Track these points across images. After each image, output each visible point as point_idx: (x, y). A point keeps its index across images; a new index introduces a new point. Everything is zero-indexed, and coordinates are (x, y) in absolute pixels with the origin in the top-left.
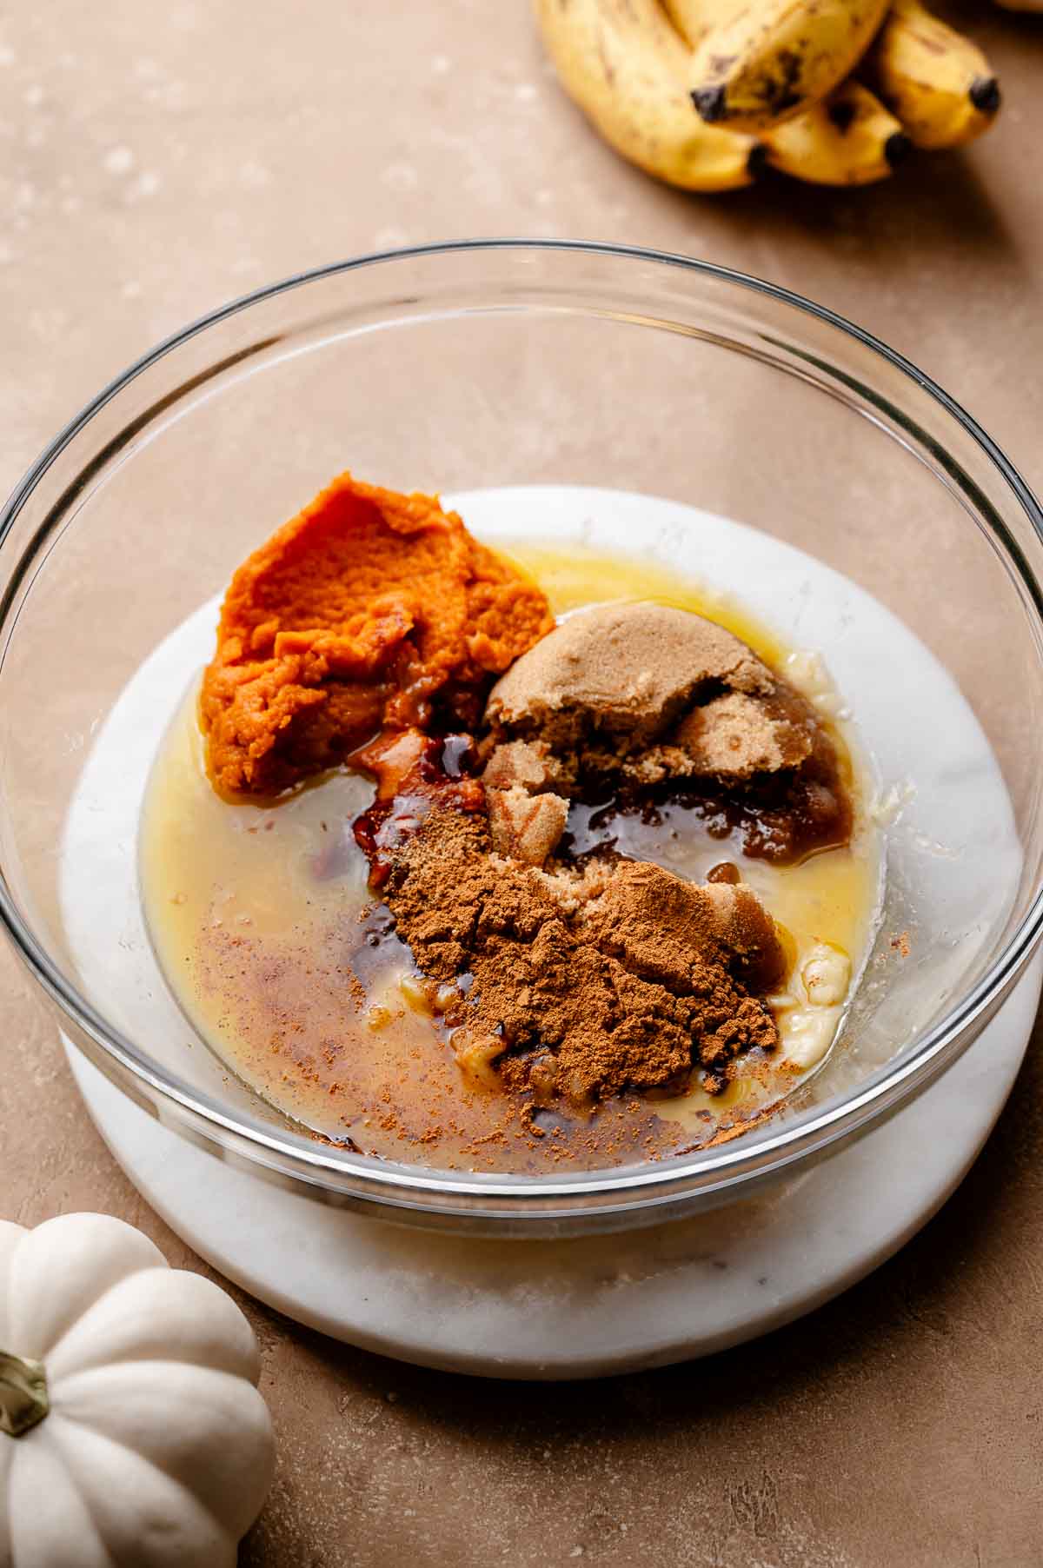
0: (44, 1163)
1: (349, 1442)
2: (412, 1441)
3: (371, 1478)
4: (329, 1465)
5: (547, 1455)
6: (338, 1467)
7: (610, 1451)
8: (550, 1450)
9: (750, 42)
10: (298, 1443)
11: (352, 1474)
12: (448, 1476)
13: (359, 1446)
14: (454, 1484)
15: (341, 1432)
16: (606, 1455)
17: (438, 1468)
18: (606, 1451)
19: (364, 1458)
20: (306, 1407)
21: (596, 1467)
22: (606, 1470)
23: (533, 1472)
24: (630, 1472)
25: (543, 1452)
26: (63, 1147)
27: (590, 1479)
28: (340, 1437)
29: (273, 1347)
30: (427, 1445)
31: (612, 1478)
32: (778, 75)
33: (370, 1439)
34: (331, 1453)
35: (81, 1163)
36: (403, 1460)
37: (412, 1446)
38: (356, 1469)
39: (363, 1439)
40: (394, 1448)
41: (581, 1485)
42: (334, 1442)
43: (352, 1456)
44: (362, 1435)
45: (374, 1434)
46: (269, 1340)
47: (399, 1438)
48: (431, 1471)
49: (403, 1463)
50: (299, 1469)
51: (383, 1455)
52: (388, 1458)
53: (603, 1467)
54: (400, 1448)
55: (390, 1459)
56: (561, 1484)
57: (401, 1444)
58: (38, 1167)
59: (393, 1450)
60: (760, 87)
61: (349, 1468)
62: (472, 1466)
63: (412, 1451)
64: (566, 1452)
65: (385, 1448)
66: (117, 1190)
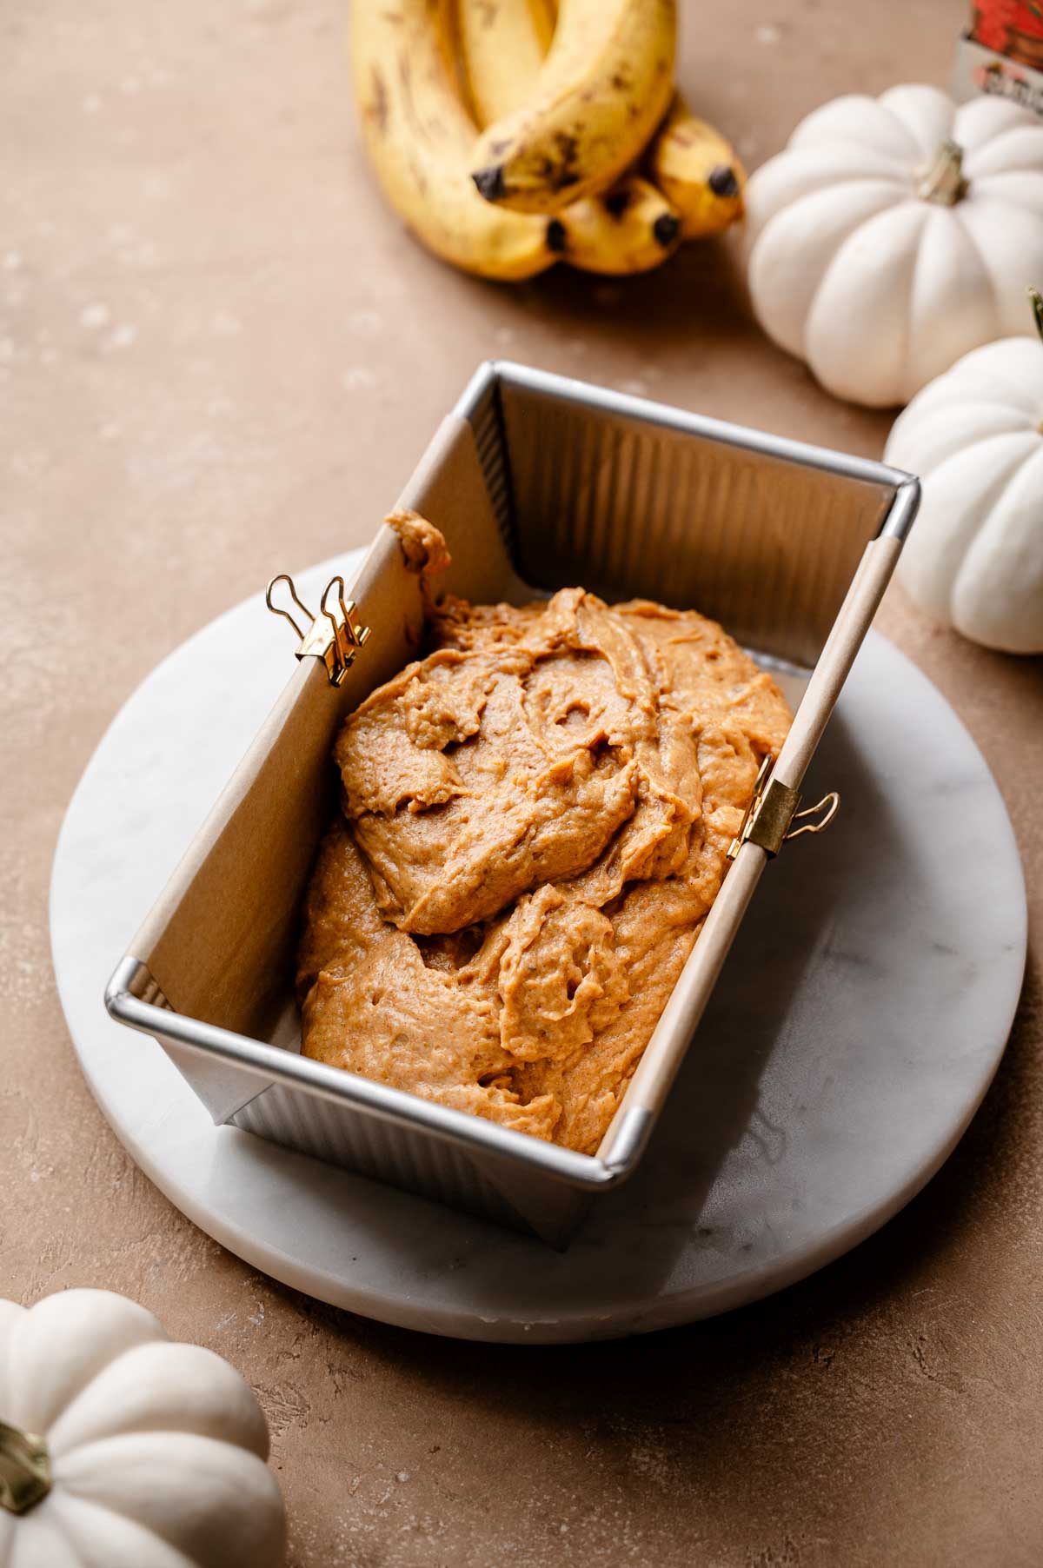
0: (42, 1258)
1: (361, 1524)
2: (425, 1520)
3: (384, 1558)
4: (341, 1548)
5: (564, 1529)
6: (351, 1550)
7: (628, 1522)
8: (567, 1524)
9: (526, 126)
10: (309, 1527)
11: (365, 1556)
12: (465, 1553)
13: (372, 1528)
14: (470, 1562)
15: (352, 1514)
16: (624, 1528)
17: (453, 1548)
18: (625, 1522)
19: (377, 1539)
20: (316, 1490)
21: (615, 1540)
22: (626, 1542)
23: (551, 1547)
24: (649, 1543)
25: (560, 1526)
26: (60, 1241)
27: (609, 1551)
28: (352, 1519)
29: (280, 1432)
30: (441, 1524)
31: (631, 1549)
32: (555, 154)
33: (383, 1521)
34: (343, 1536)
35: (80, 1256)
36: (417, 1541)
37: (425, 1525)
38: (369, 1551)
39: (376, 1521)
40: (407, 1528)
41: (600, 1558)
42: (345, 1525)
43: (365, 1538)
44: (374, 1516)
45: (386, 1515)
46: (276, 1424)
47: (413, 1518)
48: (446, 1549)
49: (417, 1544)
50: (311, 1554)
51: (397, 1536)
52: (401, 1539)
53: (621, 1539)
54: (413, 1528)
55: (403, 1540)
56: (580, 1558)
57: (415, 1524)
58: (37, 1261)
59: (406, 1531)
60: (537, 166)
61: (363, 1551)
62: (488, 1543)
63: (427, 1531)
64: (584, 1525)
65: (397, 1529)
66: (116, 1282)
